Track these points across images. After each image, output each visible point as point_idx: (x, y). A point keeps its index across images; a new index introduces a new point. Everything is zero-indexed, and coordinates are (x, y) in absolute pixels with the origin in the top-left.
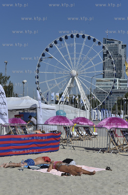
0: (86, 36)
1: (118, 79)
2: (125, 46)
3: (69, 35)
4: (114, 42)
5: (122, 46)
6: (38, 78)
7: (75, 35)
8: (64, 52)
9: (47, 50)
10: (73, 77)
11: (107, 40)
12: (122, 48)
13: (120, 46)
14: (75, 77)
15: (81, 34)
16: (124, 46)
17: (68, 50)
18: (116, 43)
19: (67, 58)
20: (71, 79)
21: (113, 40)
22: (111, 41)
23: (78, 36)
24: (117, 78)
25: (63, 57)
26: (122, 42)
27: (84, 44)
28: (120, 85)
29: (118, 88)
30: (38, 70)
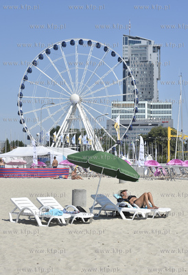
0: (94, 42)
1: (146, 103)
2: (159, 48)
3: (68, 41)
4: (140, 42)
5: (154, 47)
6: (21, 106)
7: (77, 41)
8: (62, 67)
9: (35, 63)
10: (75, 105)
11: (130, 37)
12: (154, 52)
13: (150, 49)
14: (78, 105)
15: (85, 40)
16: (156, 49)
17: (66, 63)
18: (144, 43)
19: (65, 76)
20: (72, 107)
21: (139, 38)
22: (136, 40)
23: (81, 42)
24: (146, 100)
25: (59, 73)
26: (153, 42)
27: (90, 55)
28: (151, 112)
29: (146, 117)
30: (21, 95)
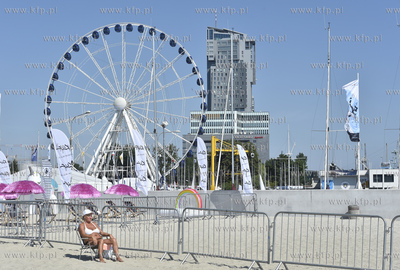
0: (147, 27)
1: (236, 113)
2: (253, 43)
3: (112, 27)
4: (229, 36)
5: (247, 43)
6: (49, 113)
7: (123, 26)
8: (103, 60)
9: (68, 57)
10: (120, 112)
11: (216, 30)
12: (247, 48)
13: (242, 45)
14: (124, 112)
15: (135, 25)
16: (250, 44)
17: (109, 56)
18: (233, 37)
19: (108, 73)
20: (116, 115)
21: (227, 31)
22: (223, 34)
23: (129, 28)
24: (236, 109)
25: (101, 70)
26: (245, 36)
27: (141, 44)
28: (242, 126)
29: (236, 132)
30: (49, 99)
